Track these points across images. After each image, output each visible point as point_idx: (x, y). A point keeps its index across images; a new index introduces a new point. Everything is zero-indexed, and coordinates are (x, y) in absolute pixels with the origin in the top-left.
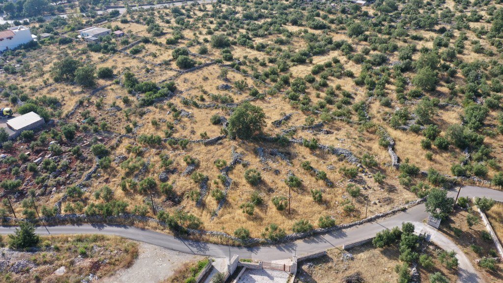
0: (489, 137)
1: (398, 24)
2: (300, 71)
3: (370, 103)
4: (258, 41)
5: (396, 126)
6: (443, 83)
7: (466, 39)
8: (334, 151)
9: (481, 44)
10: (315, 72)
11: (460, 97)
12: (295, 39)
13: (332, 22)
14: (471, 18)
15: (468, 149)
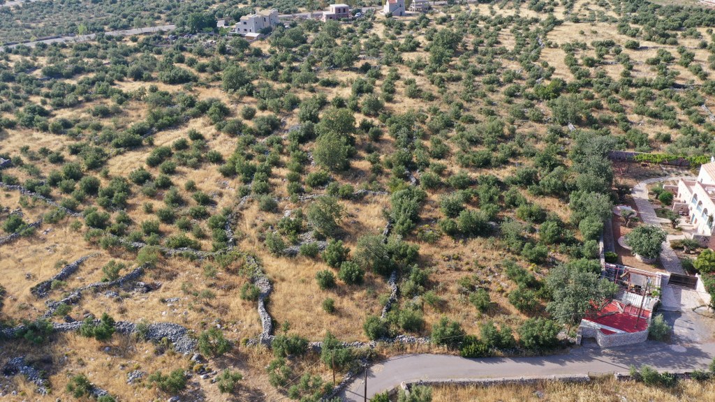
0: (427, 244)
1: (302, 65)
3: (242, 209)
5: (278, 251)
6: (363, 154)
7: (397, 78)
8: (148, 333)
9: (418, 83)
10: (153, 163)
11: (387, 175)
12: (133, 104)
13: (202, 69)
14: (404, 46)
15: (396, 275)
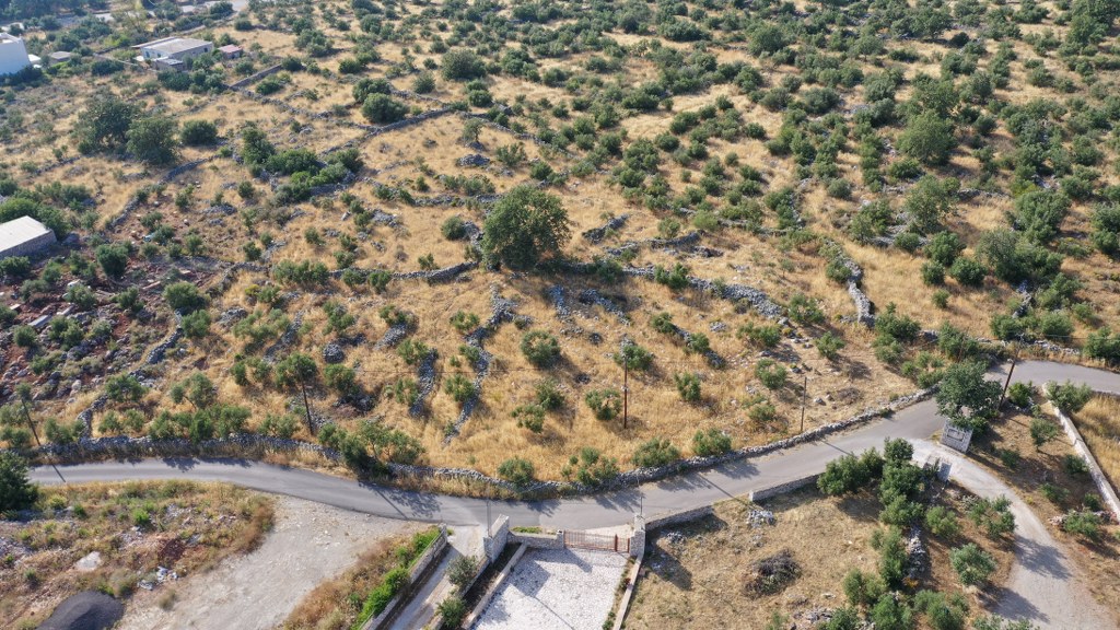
0: (1071, 259)
1: (862, 27)
2: (644, 128)
3: (804, 191)
4: (550, 65)
5: (864, 238)
6: (965, 149)
7: (1013, 57)
8: (725, 292)
9: (1047, 68)
10: (679, 129)
11: (1005, 177)
12: (633, 61)
13: (715, 24)
14: (1022, 14)
15: (1028, 284)
